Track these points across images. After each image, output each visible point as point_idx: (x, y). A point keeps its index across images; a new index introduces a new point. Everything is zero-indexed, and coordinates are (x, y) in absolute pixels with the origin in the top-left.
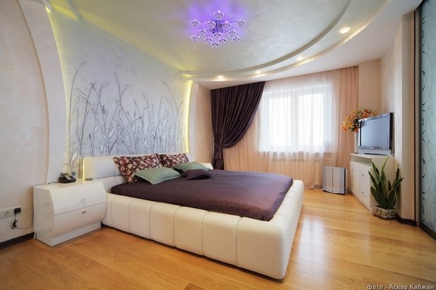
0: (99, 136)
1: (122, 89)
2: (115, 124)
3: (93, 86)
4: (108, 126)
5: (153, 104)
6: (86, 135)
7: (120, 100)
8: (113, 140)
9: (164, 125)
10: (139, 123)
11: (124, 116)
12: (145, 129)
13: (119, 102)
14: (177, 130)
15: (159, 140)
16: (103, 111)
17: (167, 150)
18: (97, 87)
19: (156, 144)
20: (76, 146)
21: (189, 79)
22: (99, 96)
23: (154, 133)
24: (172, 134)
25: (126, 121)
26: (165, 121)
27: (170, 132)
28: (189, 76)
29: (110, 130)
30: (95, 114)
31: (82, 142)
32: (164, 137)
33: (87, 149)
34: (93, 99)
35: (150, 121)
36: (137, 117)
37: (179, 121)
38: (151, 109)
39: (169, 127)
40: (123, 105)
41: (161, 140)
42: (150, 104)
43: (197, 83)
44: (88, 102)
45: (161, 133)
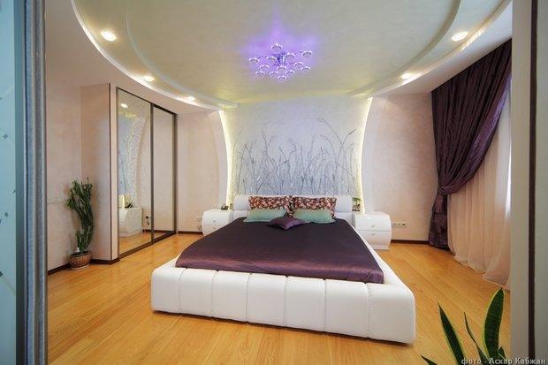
0: (250, 180)
1: (268, 140)
2: (261, 171)
3: (246, 146)
4: (256, 173)
5: (301, 147)
6: (241, 179)
7: (266, 152)
8: (260, 183)
9: (317, 165)
10: (285, 167)
11: (270, 163)
12: (292, 171)
13: (266, 153)
14: (340, 169)
15: (309, 182)
16: (253, 162)
17: (322, 191)
18: (249, 146)
19: (305, 185)
20: (235, 187)
21: (367, 97)
22: (250, 152)
23: (302, 174)
24: (331, 173)
25: (271, 167)
26: (319, 161)
27: (326, 171)
28: (364, 94)
29: (258, 176)
30: (247, 165)
31: (238, 185)
32: (317, 178)
33: (242, 189)
34: (246, 155)
35: (297, 163)
36: (283, 161)
37: (345, 157)
38: (299, 151)
39: (326, 166)
40: (269, 154)
41: (312, 180)
42: (298, 148)
43: (381, 96)
44: (242, 158)
45: (312, 174)
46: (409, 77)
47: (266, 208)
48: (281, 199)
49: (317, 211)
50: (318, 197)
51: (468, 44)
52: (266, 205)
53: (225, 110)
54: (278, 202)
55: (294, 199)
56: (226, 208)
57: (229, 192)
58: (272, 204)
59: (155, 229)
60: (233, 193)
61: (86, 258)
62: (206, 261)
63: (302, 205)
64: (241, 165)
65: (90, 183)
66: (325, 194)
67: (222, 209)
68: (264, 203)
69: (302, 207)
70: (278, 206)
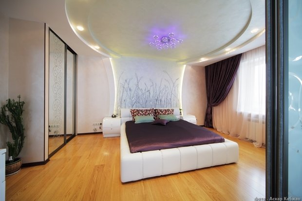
0: (128, 100)
1: (139, 79)
2: (135, 95)
3: (126, 81)
4: (132, 96)
5: (156, 84)
6: (123, 100)
8: (134, 102)
9: (163, 93)
10: (147, 94)
11: (140, 91)
12: (151, 96)
13: (137, 85)
14: (173, 96)
15: (159, 101)
16: (130, 90)
17: (165, 106)
18: (128, 81)
19: (157, 103)
20: (119, 104)
21: (183, 64)
22: (128, 85)
23: (156, 98)
24: (169, 98)
25: (140, 93)
26: (164, 91)
27: (167, 96)
28: (183, 63)
29: (133, 98)
30: (127, 91)
31: (121, 103)
32: (163, 100)
33: (123, 105)
34: (126, 86)
35: (154, 92)
36: (147, 90)
37: (175, 90)
38: (155, 86)
39: (167, 94)
40: (139, 86)
41: (161, 101)
42: (154, 84)
43: (190, 65)
44: (124, 88)
45: (161, 98)
46: (203, 60)
47: (143, 115)
48: (149, 111)
49: (168, 115)
50: (166, 109)
51: (228, 53)
52: (142, 114)
53: (113, 57)
54: (148, 112)
55: (155, 110)
56: (115, 117)
57: (115, 107)
58: (146, 113)
59: (67, 133)
60: (117, 107)
61: (19, 164)
62: (152, 146)
63: (161, 113)
64: (123, 91)
65: (21, 100)
66: (166, 107)
67: (112, 117)
68: (141, 112)
69: (161, 114)
70: (149, 114)
